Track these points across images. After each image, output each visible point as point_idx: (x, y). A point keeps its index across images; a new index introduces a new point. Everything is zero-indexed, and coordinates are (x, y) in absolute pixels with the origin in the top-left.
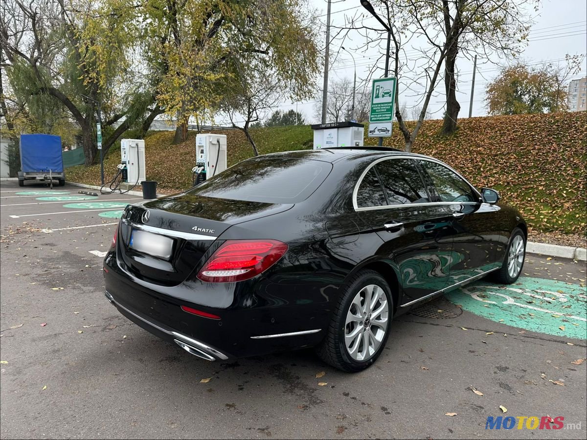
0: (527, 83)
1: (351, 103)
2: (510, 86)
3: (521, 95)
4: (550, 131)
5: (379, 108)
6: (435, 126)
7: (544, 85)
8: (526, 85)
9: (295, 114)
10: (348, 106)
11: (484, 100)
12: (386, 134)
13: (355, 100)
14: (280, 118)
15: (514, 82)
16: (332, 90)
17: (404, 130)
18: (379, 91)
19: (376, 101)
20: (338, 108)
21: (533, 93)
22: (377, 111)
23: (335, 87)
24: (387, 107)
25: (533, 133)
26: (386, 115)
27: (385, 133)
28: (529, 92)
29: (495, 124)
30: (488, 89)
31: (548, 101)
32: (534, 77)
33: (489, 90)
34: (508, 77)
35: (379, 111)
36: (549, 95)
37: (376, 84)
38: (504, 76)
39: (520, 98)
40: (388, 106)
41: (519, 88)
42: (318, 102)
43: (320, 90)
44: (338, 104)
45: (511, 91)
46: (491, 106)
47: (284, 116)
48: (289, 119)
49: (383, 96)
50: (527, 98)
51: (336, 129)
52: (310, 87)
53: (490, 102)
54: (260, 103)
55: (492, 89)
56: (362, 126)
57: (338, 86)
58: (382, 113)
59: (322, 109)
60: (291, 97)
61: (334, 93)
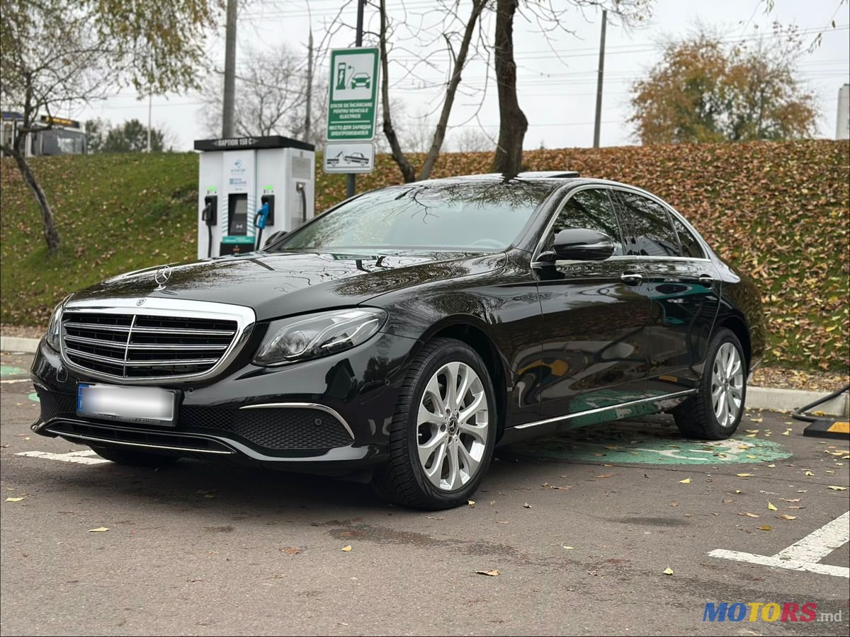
0: (724, 83)
1: (301, 112)
2: (686, 90)
3: (711, 112)
4: (701, 177)
5: (345, 111)
6: (479, 163)
7: (762, 91)
8: (722, 90)
9: (146, 133)
10: (294, 119)
11: (627, 121)
12: (363, 166)
13: (313, 104)
14: (100, 142)
15: (695, 80)
16: (249, 75)
17: (402, 161)
18: (344, 74)
19: (339, 95)
20: (268, 123)
21: (738, 109)
22: (341, 117)
23: (256, 66)
24: (363, 111)
25: (670, 181)
26: (361, 127)
27: (359, 165)
28: (729, 106)
29: (600, 163)
30: (636, 95)
31: (772, 129)
32: (739, 73)
33: (639, 98)
34: (680, 67)
35: (346, 117)
36: (774, 115)
37: (338, 59)
38: (671, 66)
39: (709, 122)
40: (365, 108)
41: (706, 96)
42: (211, 102)
43: (215, 70)
44: (267, 112)
45: (687, 102)
46: (643, 135)
47: (111, 136)
48: (128, 146)
49: (354, 86)
50: (726, 120)
51: (251, 153)
52: (188, 61)
53: (642, 126)
54: (60, 86)
55: (648, 94)
56: (311, 148)
57: (266, 65)
58: (351, 122)
59: (220, 121)
60: (137, 83)
61: (254, 81)
